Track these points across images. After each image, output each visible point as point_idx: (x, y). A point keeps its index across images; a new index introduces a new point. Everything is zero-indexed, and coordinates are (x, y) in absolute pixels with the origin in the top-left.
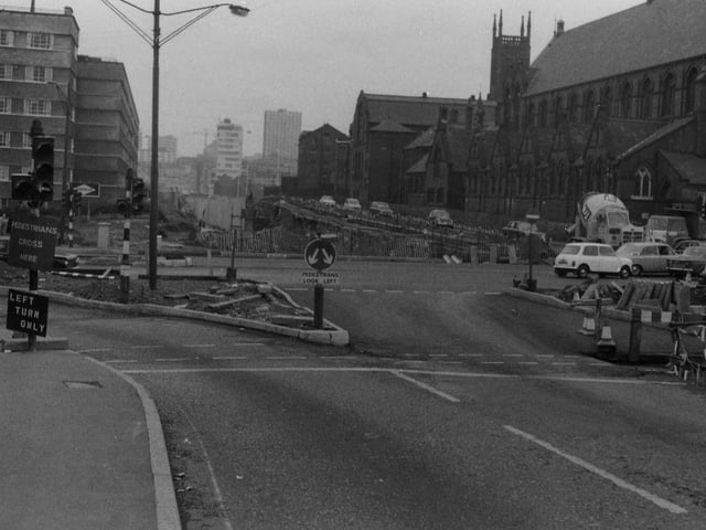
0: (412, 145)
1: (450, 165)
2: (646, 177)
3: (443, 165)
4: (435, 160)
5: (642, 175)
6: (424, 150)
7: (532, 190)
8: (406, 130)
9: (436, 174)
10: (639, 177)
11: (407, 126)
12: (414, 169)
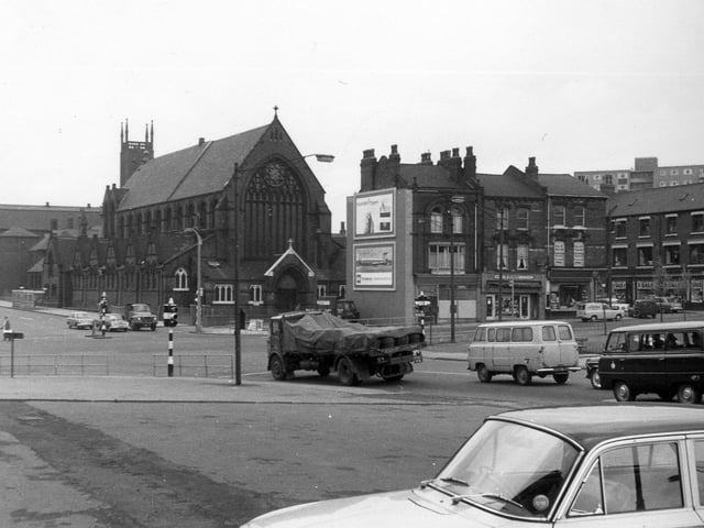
0: (35, 248)
1: (61, 266)
2: (183, 276)
3: (55, 266)
4: (50, 262)
5: (181, 274)
6: (43, 252)
7: (115, 285)
8: (32, 234)
9: (51, 274)
10: (178, 276)
11: (31, 231)
12: (33, 269)
